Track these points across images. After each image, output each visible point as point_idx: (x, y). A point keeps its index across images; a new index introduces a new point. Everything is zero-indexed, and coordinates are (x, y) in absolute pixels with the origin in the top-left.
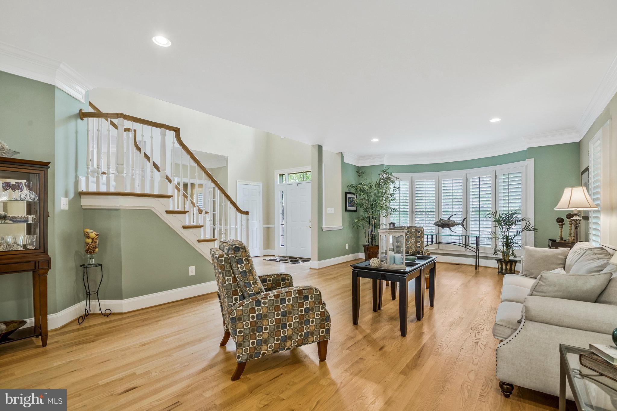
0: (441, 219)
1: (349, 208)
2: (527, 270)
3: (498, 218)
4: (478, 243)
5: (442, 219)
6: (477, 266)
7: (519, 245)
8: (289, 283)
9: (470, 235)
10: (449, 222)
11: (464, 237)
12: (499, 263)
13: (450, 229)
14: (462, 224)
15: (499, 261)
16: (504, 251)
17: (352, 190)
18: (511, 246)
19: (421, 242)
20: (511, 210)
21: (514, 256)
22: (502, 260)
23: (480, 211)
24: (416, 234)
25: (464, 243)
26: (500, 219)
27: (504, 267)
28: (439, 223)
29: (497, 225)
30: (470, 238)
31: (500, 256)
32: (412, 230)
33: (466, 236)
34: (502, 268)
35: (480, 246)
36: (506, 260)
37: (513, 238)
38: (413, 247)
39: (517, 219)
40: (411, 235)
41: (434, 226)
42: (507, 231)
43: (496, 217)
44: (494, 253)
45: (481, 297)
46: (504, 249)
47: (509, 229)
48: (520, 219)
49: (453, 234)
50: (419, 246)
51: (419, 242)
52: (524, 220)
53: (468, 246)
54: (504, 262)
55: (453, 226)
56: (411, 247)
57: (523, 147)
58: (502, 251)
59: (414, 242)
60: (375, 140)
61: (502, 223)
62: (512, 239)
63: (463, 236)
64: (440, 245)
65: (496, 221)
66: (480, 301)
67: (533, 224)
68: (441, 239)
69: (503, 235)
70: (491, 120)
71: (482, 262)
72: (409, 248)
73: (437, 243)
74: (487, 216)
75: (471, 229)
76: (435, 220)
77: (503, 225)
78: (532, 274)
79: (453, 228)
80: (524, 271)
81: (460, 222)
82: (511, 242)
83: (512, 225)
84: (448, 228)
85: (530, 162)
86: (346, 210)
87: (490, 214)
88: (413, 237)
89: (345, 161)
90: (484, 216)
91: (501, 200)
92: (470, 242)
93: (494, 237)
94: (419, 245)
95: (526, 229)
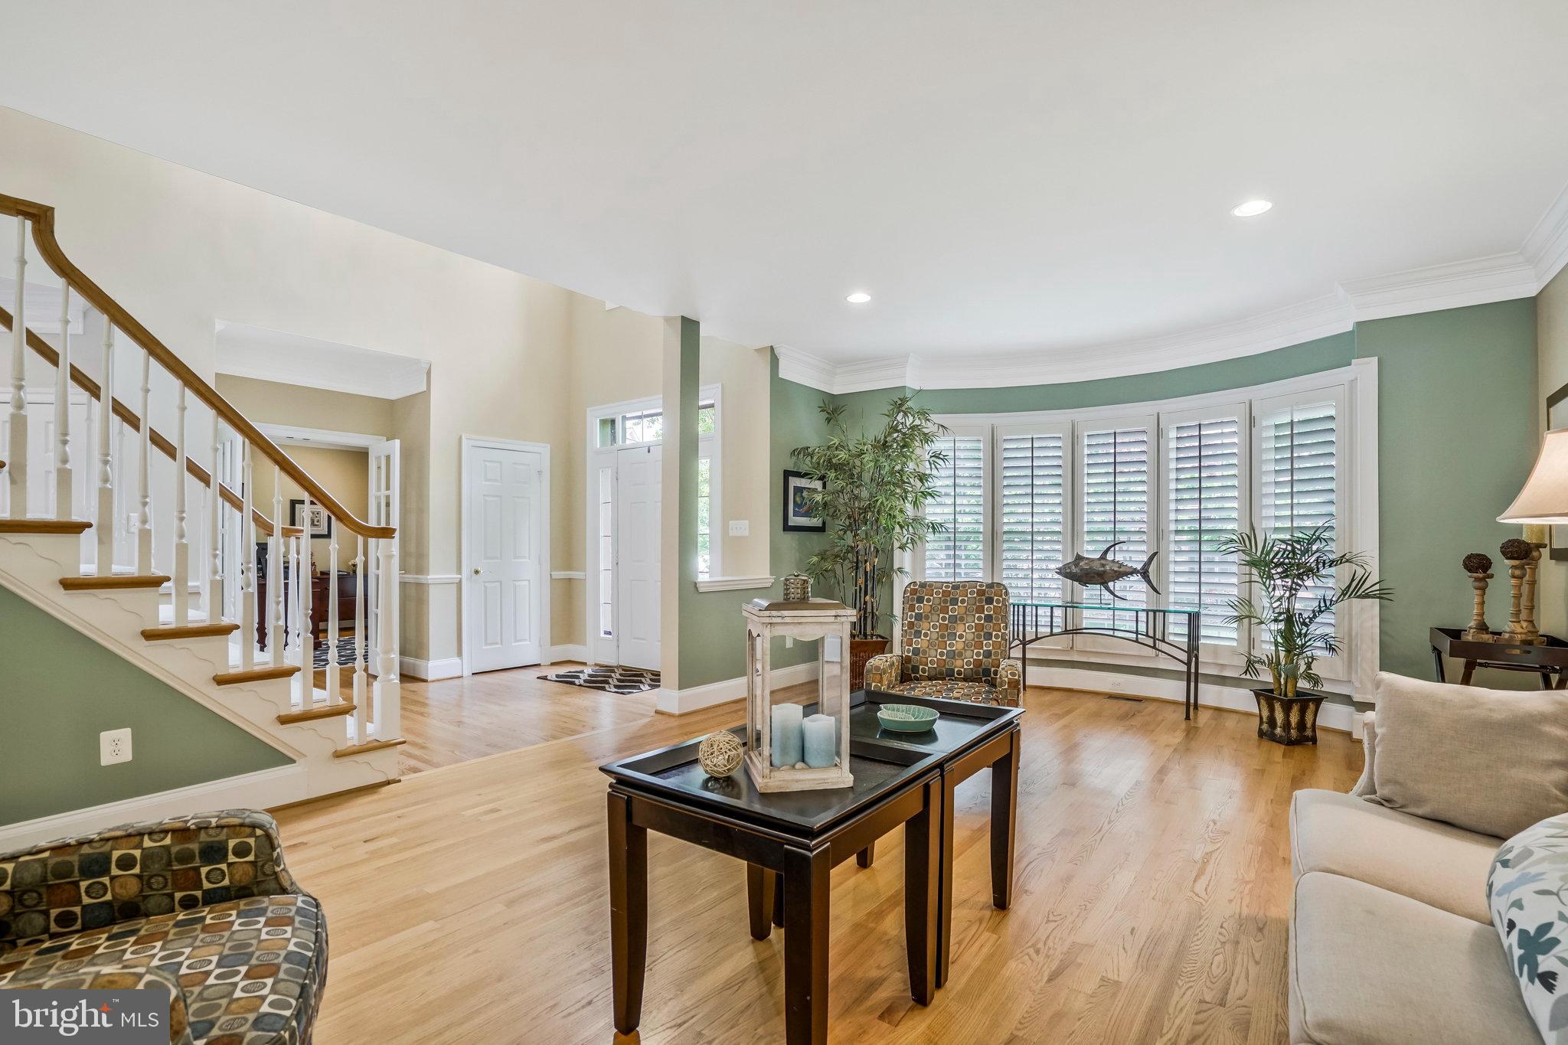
0: (1079, 558)
1: (794, 520)
2: (1396, 783)
3: (1259, 554)
4: (1193, 635)
5: (1086, 555)
6: (1191, 707)
7: (1330, 645)
8: (250, 869)
9: (1171, 608)
10: (1103, 565)
11: (1151, 614)
12: (1263, 702)
13: (1108, 589)
14: (1144, 573)
15: (1264, 695)
16: (1278, 663)
17: (805, 466)
18: (1303, 645)
19: (997, 636)
20: (1300, 529)
21: (1315, 680)
22: (1271, 691)
23: (1200, 531)
24: (980, 610)
25: (1151, 633)
26: (1265, 558)
27: (1279, 716)
28: (1074, 570)
29: (1256, 578)
30: (1171, 618)
31: (1267, 677)
32: (967, 596)
33: (1155, 612)
34: (1272, 722)
35: (1202, 641)
36: (1286, 695)
37: (1311, 619)
38: (968, 653)
39: (1325, 558)
40: (963, 611)
41: (1057, 576)
42: (1288, 598)
43: (1254, 550)
44: (1247, 669)
45: (1198, 856)
46: (1278, 657)
47: (1296, 590)
48: (1332, 557)
49: (1119, 604)
50: (990, 651)
51: (989, 636)
52: (1347, 561)
53: (1163, 641)
54: (1279, 700)
55: (1117, 579)
56: (960, 654)
57: (1338, 322)
58: (1274, 664)
59: (971, 637)
60: (859, 298)
61: (1273, 571)
62: (1307, 625)
63: (1147, 611)
64: (1078, 638)
65: (1252, 564)
66: (1194, 875)
67: (1375, 577)
68: (1082, 619)
69: (1277, 611)
70: (1236, 206)
71: (1209, 695)
72: (954, 658)
73: (1066, 632)
74: (1224, 548)
75: (1172, 588)
76: (1060, 559)
77: (1276, 577)
78: (1419, 801)
79: (1118, 586)
80: (1382, 785)
81: (1139, 567)
82: (1303, 631)
83: (1305, 578)
84: (1101, 584)
85: (1365, 371)
86: (787, 528)
87: (1232, 541)
88: (970, 619)
89: (783, 374)
90: (1215, 547)
91: (1267, 495)
92: (1171, 629)
93: (1247, 617)
94: (988, 645)
95: (1354, 590)
